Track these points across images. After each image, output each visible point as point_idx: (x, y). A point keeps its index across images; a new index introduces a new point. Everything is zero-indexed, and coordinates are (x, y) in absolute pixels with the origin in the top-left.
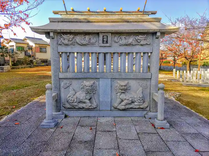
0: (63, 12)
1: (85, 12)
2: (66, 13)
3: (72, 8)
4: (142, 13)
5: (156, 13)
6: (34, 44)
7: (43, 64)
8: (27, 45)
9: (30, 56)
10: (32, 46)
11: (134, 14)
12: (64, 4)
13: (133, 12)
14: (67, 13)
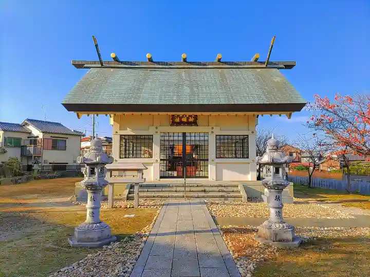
0: (95, 63)
1: (142, 63)
2: (100, 66)
3: (113, 55)
4: (264, 66)
5: (294, 66)
6: (42, 133)
7: (55, 173)
8: (28, 135)
9: (30, 157)
10: (38, 137)
11: (246, 66)
12: (96, 46)
13: (245, 63)
14: (102, 65)
